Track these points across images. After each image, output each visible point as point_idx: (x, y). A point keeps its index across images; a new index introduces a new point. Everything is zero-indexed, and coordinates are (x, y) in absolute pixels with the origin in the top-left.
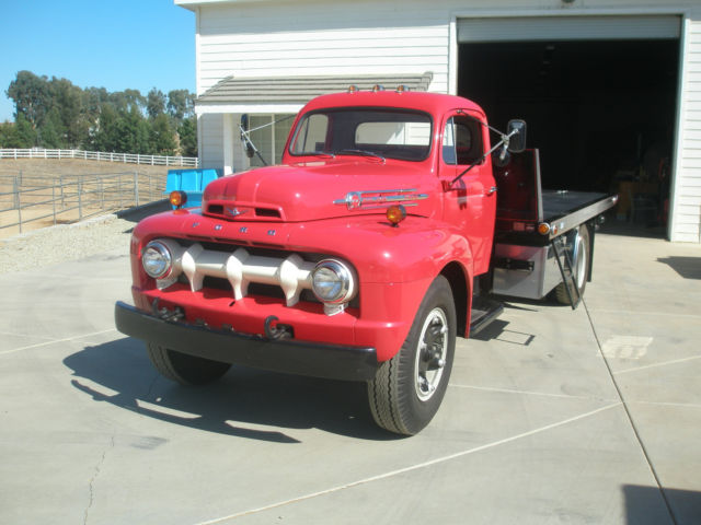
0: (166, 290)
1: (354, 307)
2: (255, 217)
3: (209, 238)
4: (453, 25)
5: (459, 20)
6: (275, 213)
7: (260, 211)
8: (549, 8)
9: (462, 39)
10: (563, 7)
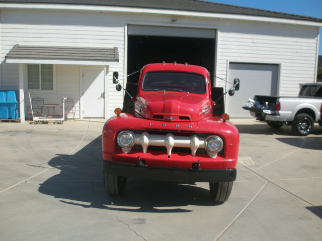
0: (128, 153)
1: (222, 154)
2: (179, 120)
3: (159, 130)
4: (126, 27)
5: (128, 25)
6: (188, 118)
7: (181, 118)
8: (166, 23)
9: (130, 33)
10: (172, 23)
